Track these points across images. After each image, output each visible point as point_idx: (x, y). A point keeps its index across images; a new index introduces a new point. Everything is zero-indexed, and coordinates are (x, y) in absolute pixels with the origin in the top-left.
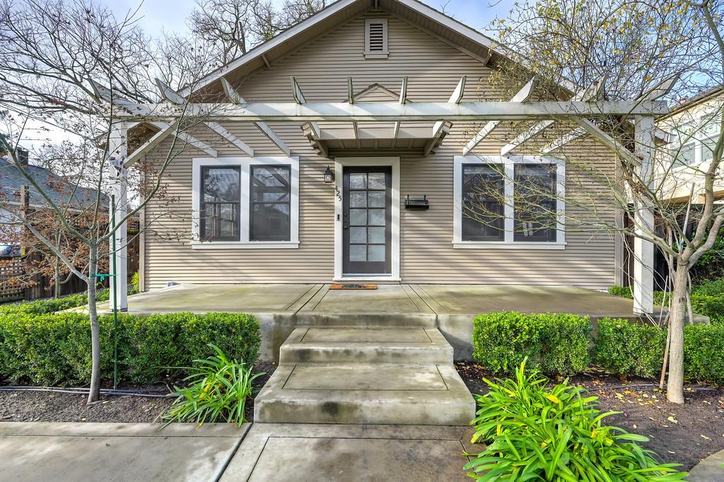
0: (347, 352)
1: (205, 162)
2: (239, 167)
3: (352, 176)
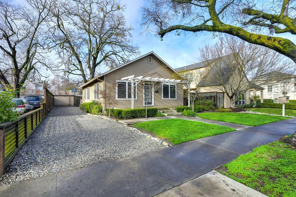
0: (168, 111)
1: (118, 81)
2: (125, 83)
3: (145, 85)
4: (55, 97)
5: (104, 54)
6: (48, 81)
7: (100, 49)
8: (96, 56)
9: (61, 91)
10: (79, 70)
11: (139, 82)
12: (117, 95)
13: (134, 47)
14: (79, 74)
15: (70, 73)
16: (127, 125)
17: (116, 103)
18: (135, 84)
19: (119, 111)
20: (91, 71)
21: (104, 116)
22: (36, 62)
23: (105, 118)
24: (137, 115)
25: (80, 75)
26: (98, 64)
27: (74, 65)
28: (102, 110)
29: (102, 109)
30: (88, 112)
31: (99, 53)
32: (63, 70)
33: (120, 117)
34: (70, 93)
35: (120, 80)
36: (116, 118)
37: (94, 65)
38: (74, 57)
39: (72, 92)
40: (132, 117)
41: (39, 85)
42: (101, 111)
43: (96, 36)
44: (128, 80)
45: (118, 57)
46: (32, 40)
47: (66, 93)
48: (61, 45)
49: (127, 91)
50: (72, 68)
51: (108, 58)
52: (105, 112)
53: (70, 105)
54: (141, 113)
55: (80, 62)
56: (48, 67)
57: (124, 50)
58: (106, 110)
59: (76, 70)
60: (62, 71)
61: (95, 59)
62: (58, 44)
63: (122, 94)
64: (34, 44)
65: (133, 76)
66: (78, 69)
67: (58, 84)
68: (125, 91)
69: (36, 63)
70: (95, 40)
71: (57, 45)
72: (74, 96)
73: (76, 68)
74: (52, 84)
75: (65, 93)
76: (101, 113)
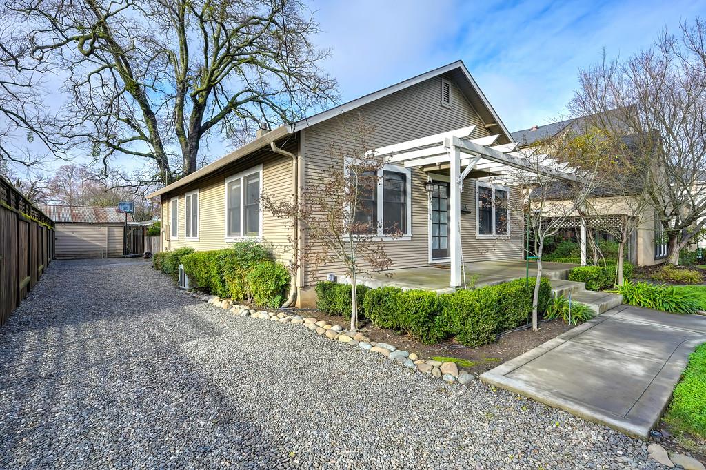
4: (58, 228)
6: (36, 182)
8: (201, 100)
9: (81, 210)
10: (146, 139)
14: (146, 153)
15: (114, 148)
20: (186, 146)
23: (346, 340)
25: (150, 155)
26: (207, 126)
27: (129, 122)
30: (208, 290)
32: (89, 135)
34: (112, 214)
35: (358, 156)
37: (195, 127)
39: (119, 211)
45: (269, 111)
47: (97, 216)
48: (82, 44)
53: (109, 255)
55: (149, 114)
56: (36, 132)
59: (134, 139)
61: (199, 108)
62: (73, 39)
66: (142, 137)
67: (68, 191)
68: (375, 203)
71: (69, 40)
72: (125, 225)
73: (137, 135)
74: (49, 191)
75: (93, 216)
76: (282, 302)
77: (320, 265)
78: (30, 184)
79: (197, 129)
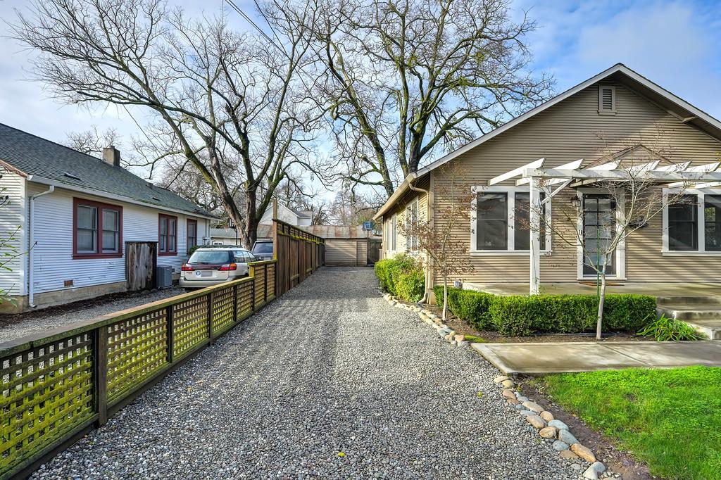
0: (711, 314)
1: (480, 189)
2: (506, 194)
3: (586, 201)
4: (327, 243)
5: (443, 121)
7: (430, 108)
8: (419, 129)
9: (341, 228)
10: (377, 170)
11: (558, 190)
12: (473, 237)
13: (534, 83)
14: (377, 182)
15: (357, 181)
16: (509, 375)
17: (470, 266)
18: (543, 195)
19: (480, 302)
20: (407, 172)
21: (428, 313)
22: (291, 163)
23: (429, 321)
24: (557, 323)
25: (380, 183)
26: (426, 150)
27: (365, 159)
28: (423, 287)
29: (424, 283)
30: (385, 290)
31: (429, 121)
33: (481, 324)
34: (360, 231)
35: (487, 184)
36: (468, 323)
37: (414, 155)
38: (367, 142)
39: (364, 229)
40: (531, 328)
41: (304, 215)
42: (421, 291)
43: (419, 69)
44: (514, 184)
46: (279, 112)
47: (351, 233)
48: (333, 112)
49: (511, 222)
50: (363, 167)
51: (453, 132)
52: (432, 297)
53: (356, 264)
54: (573, 314)
55: (379, 150)
56: (315, 173)
57: (503, 99)
58: (436, 289)
59: (369, 171)
60: (339, 176)
61: (418, 137)
62: (329, 110)
63: (491, 236)
64: (284, 121)
65: (539, 163)
66: (375, 169)
68: (506, 222)
69: (289, 165)
70: (418, 86)
71: (325, 111)
72: (368, 240)
73: (371, 168)
75: (348, 233)
76: (420, 299)
77: (453, 273)
78: (319, 208)
79: (416, 156)
